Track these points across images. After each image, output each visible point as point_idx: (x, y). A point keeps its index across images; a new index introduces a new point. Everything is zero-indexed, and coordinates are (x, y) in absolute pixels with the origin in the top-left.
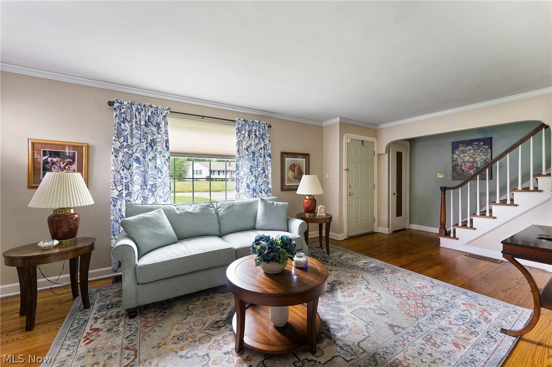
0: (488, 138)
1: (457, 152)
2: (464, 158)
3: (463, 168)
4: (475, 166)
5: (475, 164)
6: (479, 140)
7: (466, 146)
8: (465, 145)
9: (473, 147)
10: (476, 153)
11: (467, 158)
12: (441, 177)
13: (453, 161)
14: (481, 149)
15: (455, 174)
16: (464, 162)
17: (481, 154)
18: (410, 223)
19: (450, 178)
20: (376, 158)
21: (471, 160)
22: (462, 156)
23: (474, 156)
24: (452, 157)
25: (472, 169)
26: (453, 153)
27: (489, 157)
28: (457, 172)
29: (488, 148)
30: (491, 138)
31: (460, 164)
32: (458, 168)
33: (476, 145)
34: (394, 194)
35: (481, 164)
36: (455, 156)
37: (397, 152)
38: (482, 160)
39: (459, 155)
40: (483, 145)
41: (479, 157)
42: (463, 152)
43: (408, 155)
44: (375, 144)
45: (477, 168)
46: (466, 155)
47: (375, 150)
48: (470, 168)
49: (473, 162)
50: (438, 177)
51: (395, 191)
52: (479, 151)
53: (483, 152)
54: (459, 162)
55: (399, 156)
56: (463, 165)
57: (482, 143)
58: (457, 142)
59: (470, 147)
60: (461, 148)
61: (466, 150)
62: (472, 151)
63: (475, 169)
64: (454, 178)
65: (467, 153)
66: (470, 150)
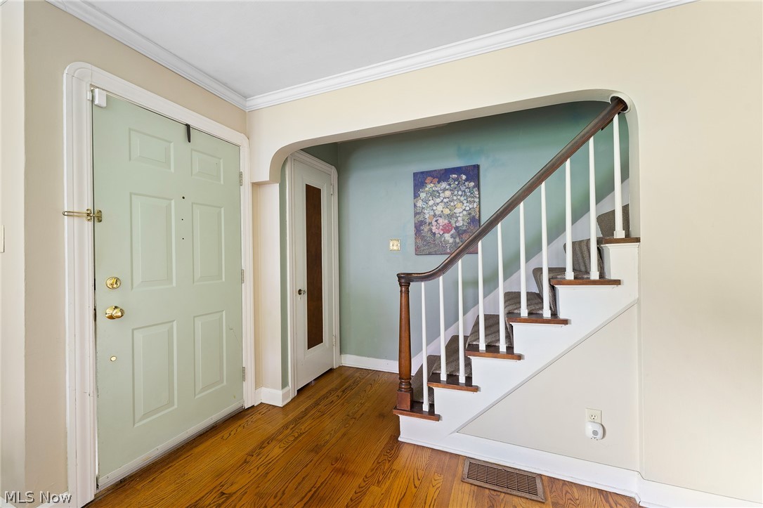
0: (474, 166)
1: (423, 195)
2: (435, 208)
3: (434, 230)
4: (454, 225)
5: (453, 222)
6: (458, 170)
7: (439, 182)
8: (436, 180)
9: (450, 185)
10: (455, 198)
11: (440, 208)
12: (395, 248)
13: (416, 214)
14: (463, 188)
15: (419, 241)
16: (435, 215)
17: (462, 198)
18: (341, 353)
19: (412, 249)
20: (246, 191)
21: (447, 211)
22: (431, 203)
23: (452, 204)
24: (415, 206)
25: (448, 231)
26: (416, 196)
27: (475, 205)
28: (423, 238)
29: (474, 187)
30: (477, 167)
31: (428, 221)
32: (425, 228)
33: (455, 180)
34: (300, 292)
35: (463, 220)
36: (420, 204)
37: (308, 186)
38: (465, 213)
39: (426, 202)
40: (466, 180)
41: (460, 205)
42: (434, 194)
43: (335, 199)
44: (244, 152)
45: (457, 228)
46: (438, 200)
47: (245, 167)
48: (446, 229)
49: (450, 216)
50: (391, 248)
51: (303, 285)
52: (460, 193)
53: (465, 195)
54: (427, 216)
55: (313, 196)
56: (434, 223)
57: (464, 177)
58: (422, 173)
59: (444, 185)
60: (429, 187)
61: (437, 191)
62: (448, 193)
63: (453, 231)
64: (418, 251)
65: (439, 197)
66: (445, 190)
